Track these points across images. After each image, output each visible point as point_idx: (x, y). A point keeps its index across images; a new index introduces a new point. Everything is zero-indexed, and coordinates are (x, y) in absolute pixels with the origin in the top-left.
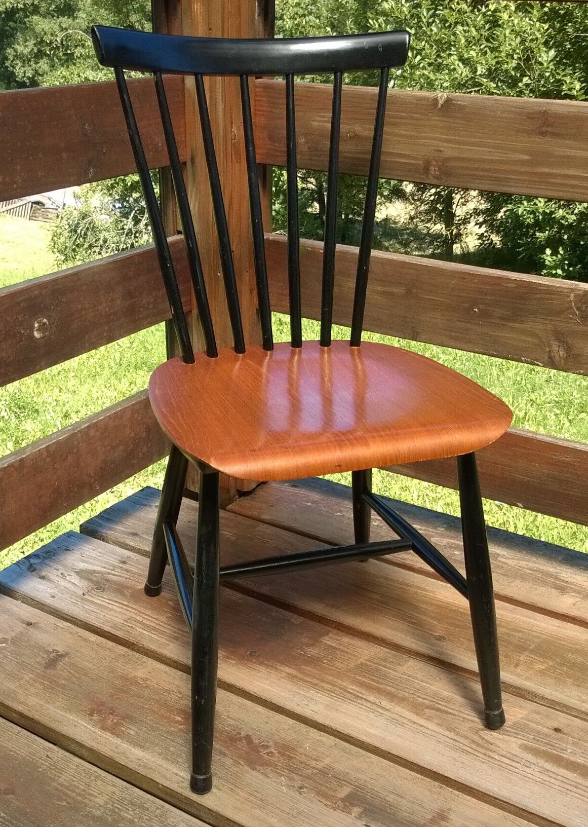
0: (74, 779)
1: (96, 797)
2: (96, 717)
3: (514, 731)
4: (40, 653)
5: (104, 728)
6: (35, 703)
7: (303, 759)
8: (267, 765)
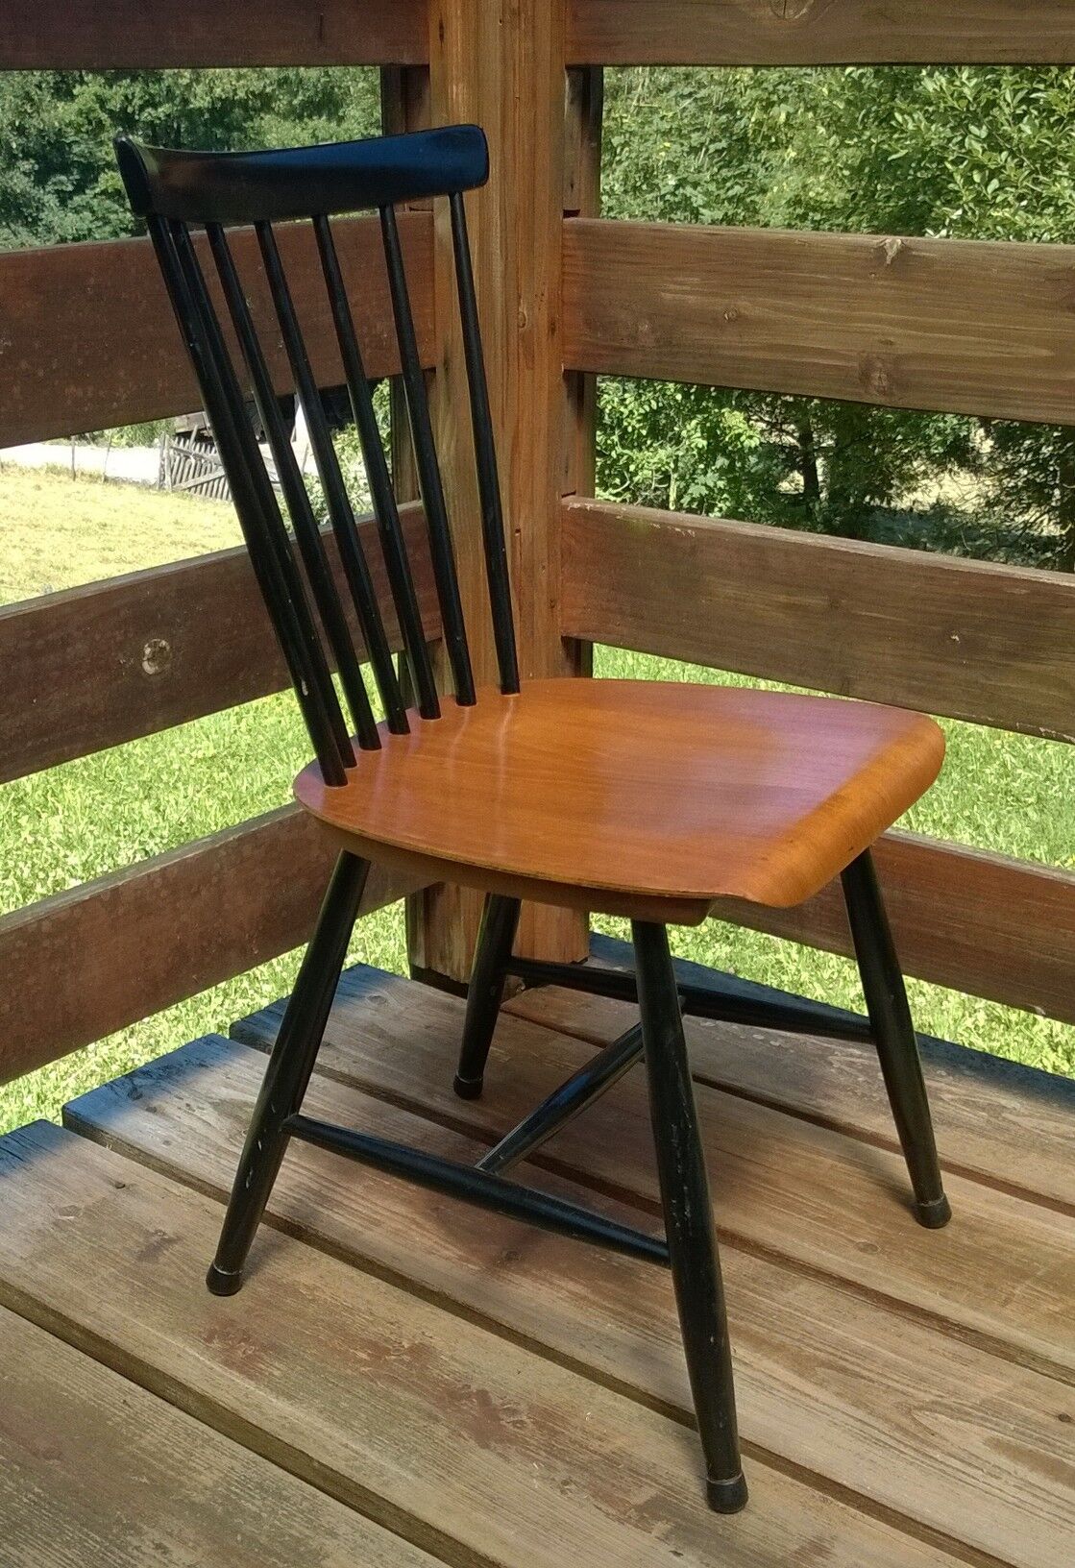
0: (167, 1442)
1: (200, 1473)
2: (216, 1344)
3: (981, 1414)
4: (133, 1235)
5: (228, 1363)
6: (113, 1316)
7: (578, 1435)
8: (510, 1441)
